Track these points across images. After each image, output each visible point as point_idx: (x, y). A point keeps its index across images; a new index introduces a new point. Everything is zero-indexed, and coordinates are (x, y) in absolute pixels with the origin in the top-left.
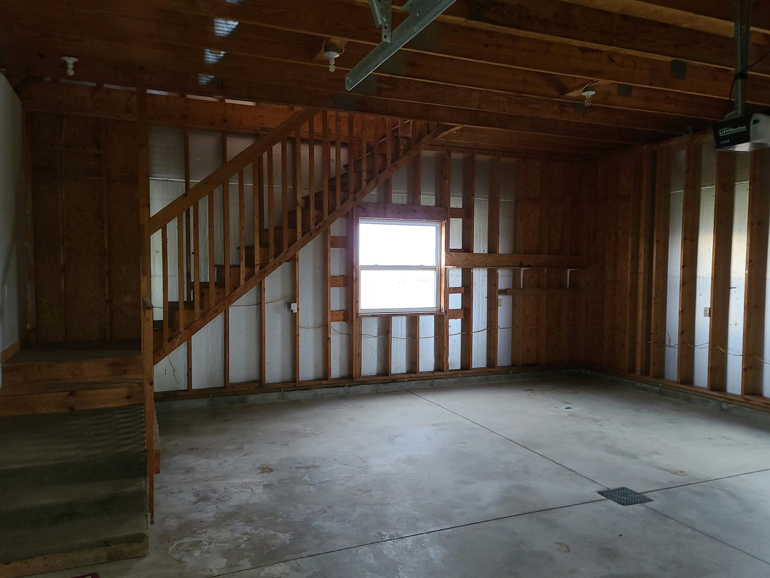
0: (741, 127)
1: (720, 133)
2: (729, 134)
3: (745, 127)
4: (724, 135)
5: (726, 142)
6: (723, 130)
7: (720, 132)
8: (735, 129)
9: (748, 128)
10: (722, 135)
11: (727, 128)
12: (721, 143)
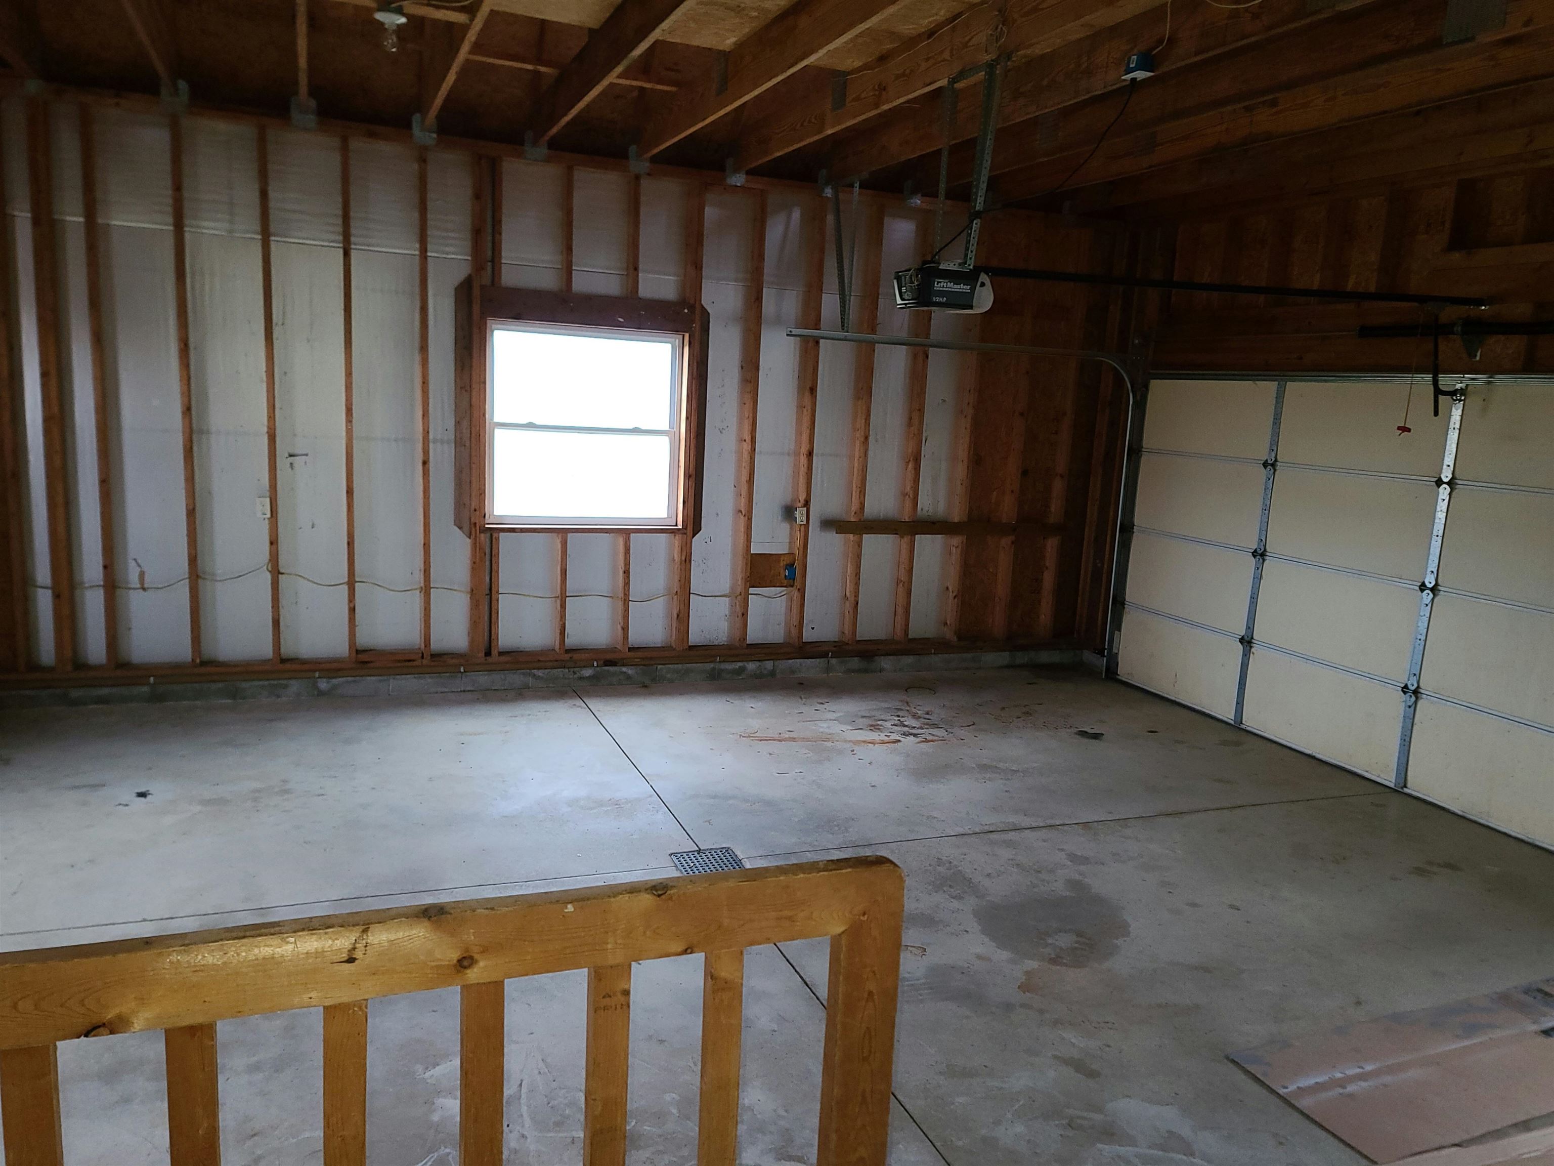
0: (964, 285)
1: (936, 285)
2: (947, 289)
3: (969, 287)
4: (941, 289)
5: (941, 299)
6: (941, 282)
7: (936, 283)
8: (956, 286)
9: (973, 289)
10: (938, 289)
11: (947, 281)
12: (934, 300)
